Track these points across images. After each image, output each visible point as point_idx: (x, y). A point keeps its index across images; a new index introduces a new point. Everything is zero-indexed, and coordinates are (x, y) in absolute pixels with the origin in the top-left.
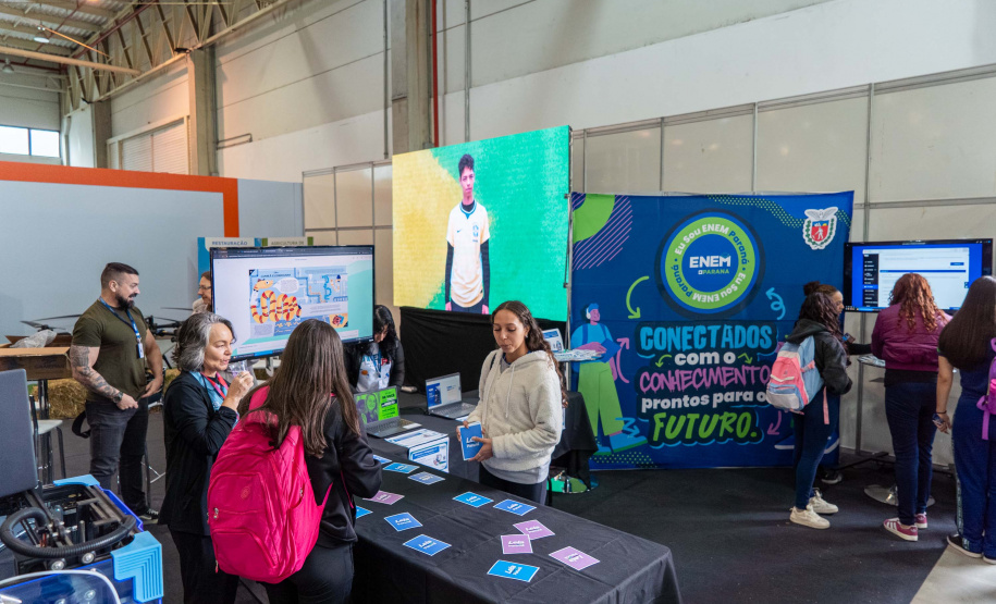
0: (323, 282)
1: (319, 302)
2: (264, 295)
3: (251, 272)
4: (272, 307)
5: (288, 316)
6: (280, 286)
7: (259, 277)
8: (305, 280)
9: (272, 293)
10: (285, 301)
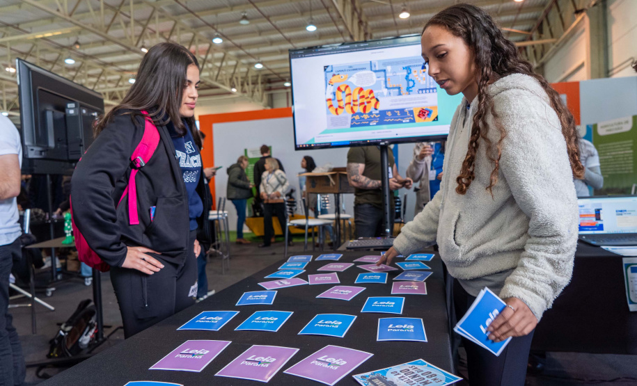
0: (405, 73)
1: (400, 94)
2: (339, 89)
3: (326, 67)
4: (347, 100)
5: (365, 109)
6: (355, 80)
7: (334, 72)
8: (383, 73)
9: (347, 87)
10: (361, 94)
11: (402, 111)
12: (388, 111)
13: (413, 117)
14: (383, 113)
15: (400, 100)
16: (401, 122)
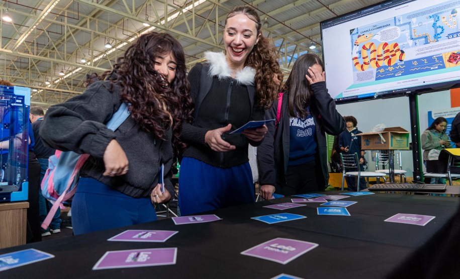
0: (432, 21)
1: (427, 43)
2: (364, 47)
3: (351, 31)
4: (372, 56)
5: (389, 62)
6: (378, 38)
7: (359, 34)
8: (408, 26)
9: (372, 44)
10: (386, 49)
11: (430, 59)
12: (414, 60)
13: (443, 63)
14: (409, 63)
15: (427, 49)
16: (430, 70)
